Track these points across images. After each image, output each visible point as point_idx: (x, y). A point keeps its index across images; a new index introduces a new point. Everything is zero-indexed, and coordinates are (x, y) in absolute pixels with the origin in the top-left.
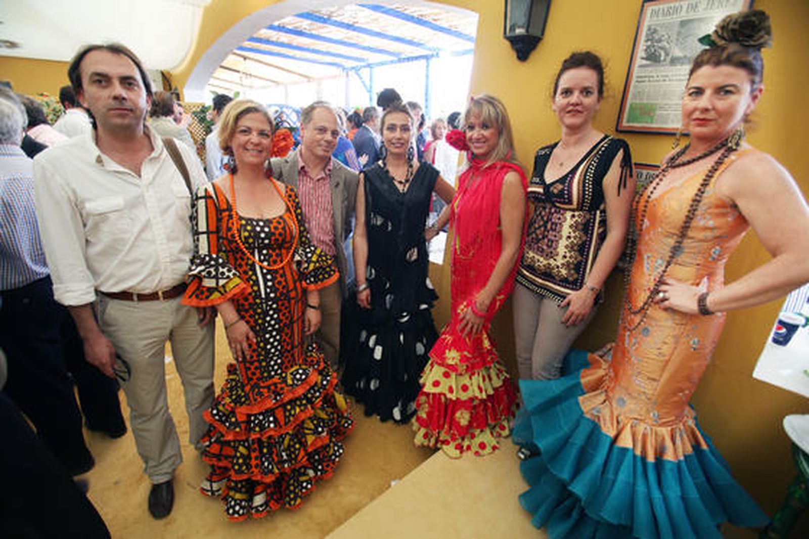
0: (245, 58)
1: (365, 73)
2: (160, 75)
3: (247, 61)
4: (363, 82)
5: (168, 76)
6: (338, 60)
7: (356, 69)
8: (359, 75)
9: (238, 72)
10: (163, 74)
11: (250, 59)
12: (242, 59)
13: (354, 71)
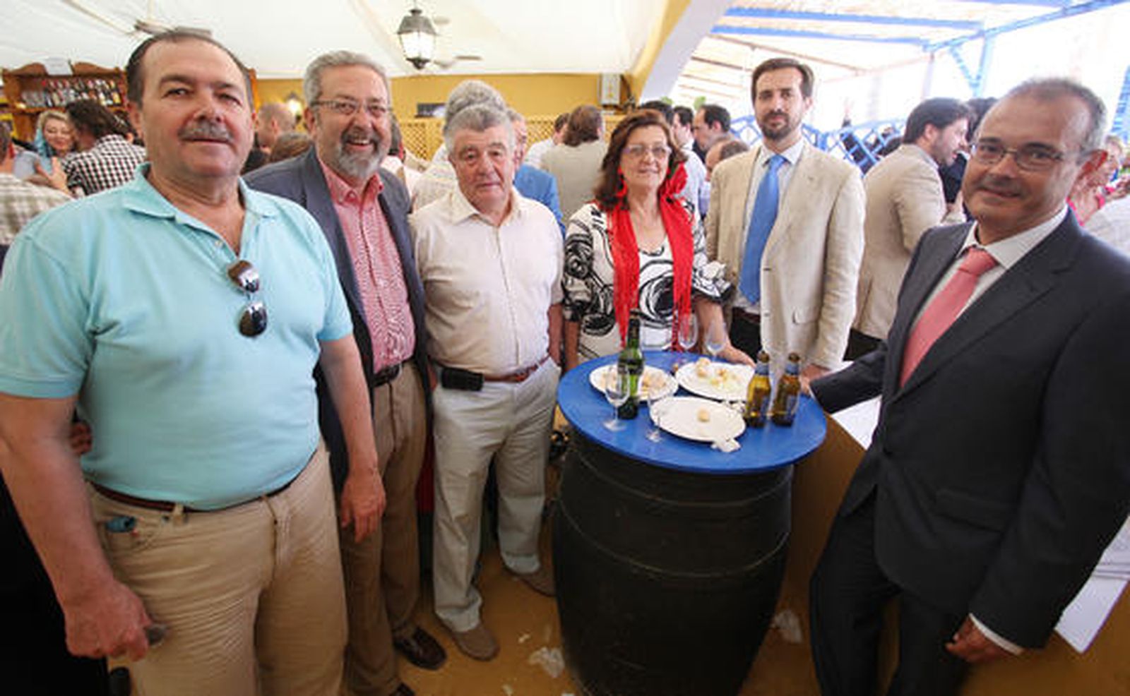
0: (753, 47)
1: (971, 51)
2: (619, 79)
3: (757, 50)
4: (963, 68)
5: (628, 81)
6: (914, 31)
7: (953, 46)
8: (956, 55)
9: (740, 68)
10: (623, 79)
11: (761, 47)
12: (747, 49)
13: (947, 48)
